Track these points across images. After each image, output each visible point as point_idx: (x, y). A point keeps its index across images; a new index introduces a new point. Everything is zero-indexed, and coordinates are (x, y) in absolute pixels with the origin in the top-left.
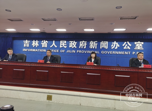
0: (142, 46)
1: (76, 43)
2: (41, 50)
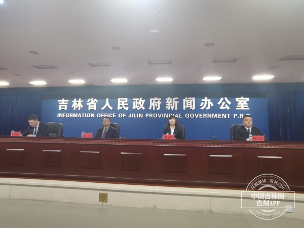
0: (247, 104)
1: (144, 101)
2: (87, 115)
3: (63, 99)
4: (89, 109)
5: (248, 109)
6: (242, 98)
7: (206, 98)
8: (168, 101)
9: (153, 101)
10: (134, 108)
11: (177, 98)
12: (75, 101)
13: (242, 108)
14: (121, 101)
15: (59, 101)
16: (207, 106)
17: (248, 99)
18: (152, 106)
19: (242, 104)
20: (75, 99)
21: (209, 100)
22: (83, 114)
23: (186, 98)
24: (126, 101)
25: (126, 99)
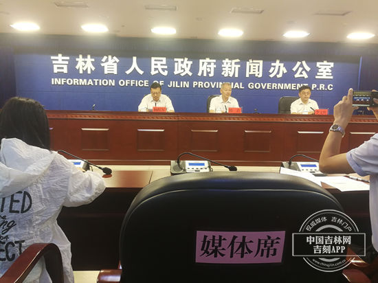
0: (330, 71)
1: (190, 63)
2: (102, 82)
3: (60, 55)
4: (106, 72)
5: (332, 77)
6: (325, 63)
7: (278, 61)
8: (225, 64)
9: (203, 63)
10: (176, 73)
11: (238, 60)
12: (80, 59)
13: (324, 77)
14: (156, 62)
15: (52, 58)
16: (278, 73)
17: (332, 64)
18: (203, 71)
19: (325, 71)
20: (81, 56)
21: (282, 65)
22: (96, 80)
23: (251, 61)
24: (164, 62)
25: (164, 59)
